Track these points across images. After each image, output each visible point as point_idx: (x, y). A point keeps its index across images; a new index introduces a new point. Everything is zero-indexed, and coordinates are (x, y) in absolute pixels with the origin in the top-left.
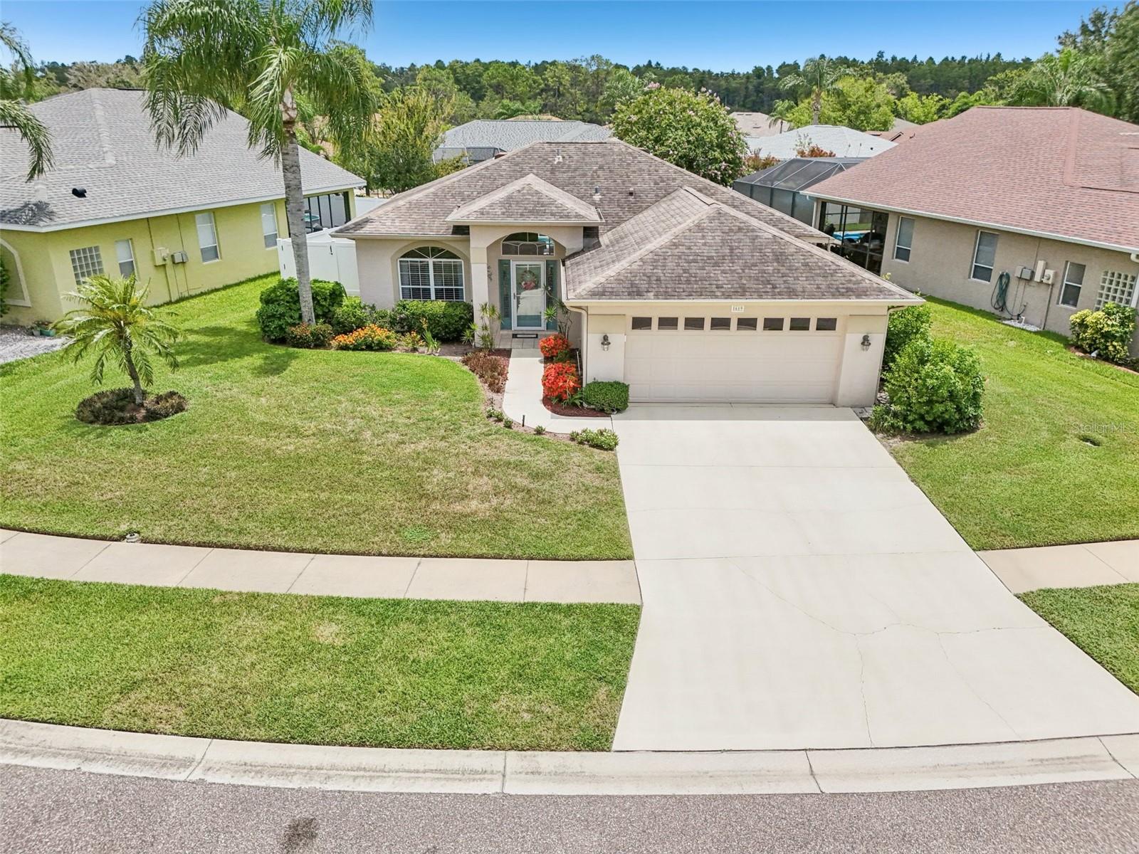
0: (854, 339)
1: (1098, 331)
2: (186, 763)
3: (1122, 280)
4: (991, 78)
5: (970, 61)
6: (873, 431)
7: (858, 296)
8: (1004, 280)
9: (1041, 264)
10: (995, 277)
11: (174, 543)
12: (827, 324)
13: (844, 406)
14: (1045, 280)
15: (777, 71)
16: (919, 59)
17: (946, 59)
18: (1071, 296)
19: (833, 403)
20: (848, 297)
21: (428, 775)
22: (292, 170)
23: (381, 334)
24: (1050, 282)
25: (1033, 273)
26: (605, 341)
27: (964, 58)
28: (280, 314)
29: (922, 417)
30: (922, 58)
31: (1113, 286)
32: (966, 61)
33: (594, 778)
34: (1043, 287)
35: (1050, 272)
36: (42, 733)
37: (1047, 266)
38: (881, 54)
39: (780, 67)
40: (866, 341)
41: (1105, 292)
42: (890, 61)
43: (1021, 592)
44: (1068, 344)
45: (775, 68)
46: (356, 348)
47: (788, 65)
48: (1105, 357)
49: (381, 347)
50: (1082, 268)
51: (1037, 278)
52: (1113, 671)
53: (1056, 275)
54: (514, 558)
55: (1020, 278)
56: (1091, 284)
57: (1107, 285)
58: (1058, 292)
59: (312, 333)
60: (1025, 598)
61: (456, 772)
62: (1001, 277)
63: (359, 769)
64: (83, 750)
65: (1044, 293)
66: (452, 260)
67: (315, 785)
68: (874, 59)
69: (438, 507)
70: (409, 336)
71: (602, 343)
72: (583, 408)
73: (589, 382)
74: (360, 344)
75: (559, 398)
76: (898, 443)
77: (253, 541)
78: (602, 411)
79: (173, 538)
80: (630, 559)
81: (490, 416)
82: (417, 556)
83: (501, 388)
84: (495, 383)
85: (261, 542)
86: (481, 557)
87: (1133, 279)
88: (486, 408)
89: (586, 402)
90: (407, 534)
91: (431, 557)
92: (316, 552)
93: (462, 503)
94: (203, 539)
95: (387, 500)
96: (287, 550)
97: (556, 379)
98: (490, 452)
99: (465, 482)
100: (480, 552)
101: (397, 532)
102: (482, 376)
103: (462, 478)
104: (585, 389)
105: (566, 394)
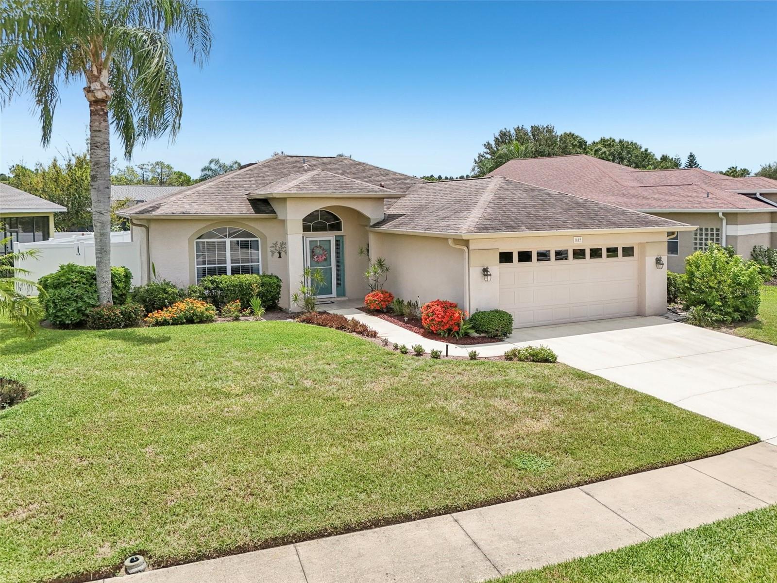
0: (650, 261)
3: (709, 232)
6: (700, 327)
7: (658, 225)
12: (628, 251)
13: (650, 316)
18: (671, 248)
19: (640, 315)
20: (651, 225)
22: (103, 147)
23: (201, 307)
28: (77, 296)
29: (736, 309)
31: (703, 237)
40: (658, 262)
41: (699, 240)
46: (176, 322)
49: (203, 320)
54: (669, 464)
57: (699, 236)
59: (121, 313)
66: (249, 239)
69: (501, 432)
70: (233, 306)
71: (485, 275)
72: (474, 338)
73: (473, 312)
74: (180, 318)
75: (450, 330)
76: (731, 331)
77: (351, 518)
78: (495, 338)
79: (215, 545)
80: (759, 441)
81: (404, 352)
82: (572, 486)
83: (376, 333)
84: (360, 329)
85: (364, 517)
86: (636, 471)
87: (718, 230)
88: (390, 349)
89: (476, 332)
90: (521, 465)
91: (586, 483)
92: (448, 510)
93: (518, 423)
94: (269, 534)
95: (441, 436)
96: (408, 518)
97: (445, 313)
98: (459, 378)
99: (487, 406)
100: (632, 464)
101: (506, 466)
102: (341, 328)
103: (476, 403)
104: (471, 320)
105: (459, 325)
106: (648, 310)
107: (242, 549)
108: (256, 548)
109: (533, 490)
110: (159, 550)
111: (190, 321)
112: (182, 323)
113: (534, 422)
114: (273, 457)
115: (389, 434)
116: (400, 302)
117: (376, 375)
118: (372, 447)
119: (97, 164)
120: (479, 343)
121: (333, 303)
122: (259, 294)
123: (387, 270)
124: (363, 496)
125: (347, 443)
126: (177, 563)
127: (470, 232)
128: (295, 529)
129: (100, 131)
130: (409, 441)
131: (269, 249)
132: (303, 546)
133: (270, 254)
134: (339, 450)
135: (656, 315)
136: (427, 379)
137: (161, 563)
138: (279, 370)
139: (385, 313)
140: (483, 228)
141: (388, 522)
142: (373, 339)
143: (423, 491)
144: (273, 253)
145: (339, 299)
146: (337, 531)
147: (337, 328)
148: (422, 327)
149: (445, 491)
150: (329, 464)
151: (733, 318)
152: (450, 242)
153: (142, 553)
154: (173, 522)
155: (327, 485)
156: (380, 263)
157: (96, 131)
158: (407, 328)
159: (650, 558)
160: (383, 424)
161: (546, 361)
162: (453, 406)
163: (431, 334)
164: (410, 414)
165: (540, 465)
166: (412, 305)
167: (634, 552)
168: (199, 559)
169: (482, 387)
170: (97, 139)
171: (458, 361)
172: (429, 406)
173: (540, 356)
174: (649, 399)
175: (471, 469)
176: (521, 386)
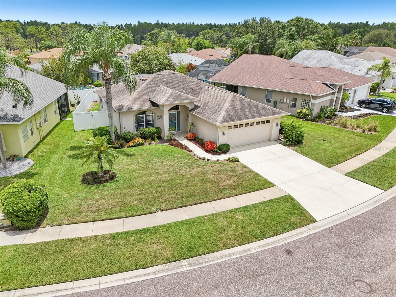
0: (275, 124)
1: (306, 114)
2: (249, 250)
3: (307, 101)
4: (201, 32)
5: (185, 24)
6: (285, 146)
7: (278, 114)
8: (275, 103)
9: (285, 98)
10: (273, 102)
11: (171, 209)
12: (268, 122)
14: (287, 102)
15: (124, 26)
16: (170, 23)
17: (178, 23)
18: (294, 105)
19: (270, 140)
20: (275, 115)
21: (294, 236)
23: (141, 141)
24: (288, 102)
25: (283, 101)
26: (223, 133)
27: (183, 23)
29: (296, 141)
30: (171, 23)
31: (305, 103)
32: (184, 24)
33: (319, 227)
34: (286, 104)
35: (288, 100)
36: (212, 255)
37: (287, 99)
38: (158, 21)
39: (125, 25)
40: (277, 124)
41: (302, 104)
42: (161, 24)
43: (344, 174)
44: (297, 117)
45: (124, 25)
46: (134, 146)
47: (128, 24)
48: (307, 120)
49: (141, 144)
50: (296, 99)
51: (285, 102)
52: (370, 184)
53: (289, 100)
54: (253, 192)
55: (280, 102)
56: (299, 103)
57: (303, 102)
58: (290, 105)
60: (346, 175)
61: (298, 234)
62: (274, 102)
63: (281, 239)
64: (225, 255)
65: (287, 105)
66: (151, 115)
67: (278, 245)
68: (156, 23)
69: (222, 184)
70: (149, 140)
71: (223, 134)
72: (219, 152)
73: (219, 145)
74: (136, 145)
75: (212, 150)
76: (292, 148)
77: (192, 203)
78: (225, 152)
79: (170, 208)
80: (275, 186)
81: (200, 159)
82: (233, 196)
83: (192, 151)
84: (188, 149)
85: (195, 203)
86: (246, 193)
87: (309, 101)
88: (196, 157)
89: (220, 150)
90: (224, 192)
91: (235, 196)
92: (209, 201)
93: (225, 182)
94: (179, 206)
95: (209, 185)
96: (202, 203)
97: (211, 145)
98: (213, 168)
99: (219, 177)
100: (246, 192)
101: (221, 192)
102: (182, 148)
103: (217, 176)
104: (219, 147)
105: (215, 149)
106: (272, 139)
107: (175, 208)
108: (177, 208)
109: (225, 197)
110: (162, 209)
111: (138, 145)
112: (136, 146)
113: (229, 181)
114: (176, 191)
115: (198, 185)
116: (198, 138)
117: (194, 168)
118: (195, 189)
119: (109, 99)
120: (220, 154)
121: (176, 134)
122: (157, 137)
123: (194, 126)
124: (194, 199)
125: (189, 187)
126: (165, 211)
127: (220, 123)
128: (183, 205)
129: (109, 88)
130: (202, 187)
131: (157, 118)
132: (184, 208)
133: (157, 119)
134: (188, 189)
135: (274, 141)
136: (206, 169)
137: (162, 211)
138: (170, 166)
139: (193, 141)
140: (224, 121)
141: (199, 204)
142: (191, 153)
143: (205, 198)
144: (158, 118)
145: (178, 132)
146: (190, 205)
147: (181, 148)
148: (204, 148)
149: (209, 198)
150: (187, 192)
151: (294, 144)
152: (214, 125)
153: (159, 209)
154: (162, 204)
155: (187, 197)
156: (192, 124)
157: (107, 89)
158: (200, 147)
159: (241, 209)
160: (196, 183)
161: (236, 161)
162: (212, 177)
163: (207, 151)
164: (202, 180)
165: (228, 192)
166: (202, 140)
167: (239, 209)
168: (168, 210)
169: (219, 171)
170: (108, 91)
171: (214, 162)
172: (206, 177)
173: (235, 160)
174: (257, 174)
175: (214, 193)
176: (228, 171)
